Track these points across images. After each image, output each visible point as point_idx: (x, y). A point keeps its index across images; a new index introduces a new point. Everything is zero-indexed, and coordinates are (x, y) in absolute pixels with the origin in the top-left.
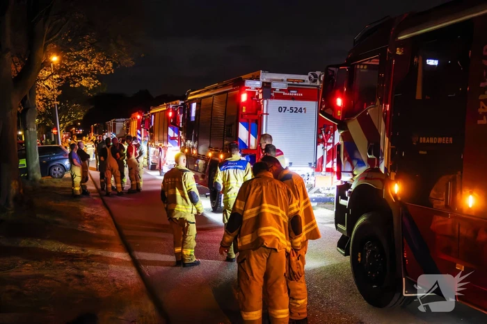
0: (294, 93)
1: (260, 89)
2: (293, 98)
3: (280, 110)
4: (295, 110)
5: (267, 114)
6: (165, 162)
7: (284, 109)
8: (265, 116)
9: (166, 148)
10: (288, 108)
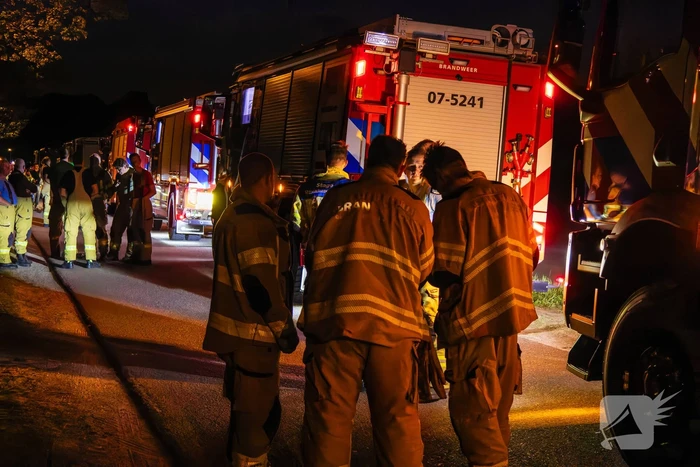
0: (459, 65)
1: (395, 51)
2: (459, 76)
3: (432, 98)
4: (460, 100)
5: (405, 103)
6: (181, 212)
7: (438, 97)
8: (401, 107)
9: (184, 187)
10: (448, 96)
